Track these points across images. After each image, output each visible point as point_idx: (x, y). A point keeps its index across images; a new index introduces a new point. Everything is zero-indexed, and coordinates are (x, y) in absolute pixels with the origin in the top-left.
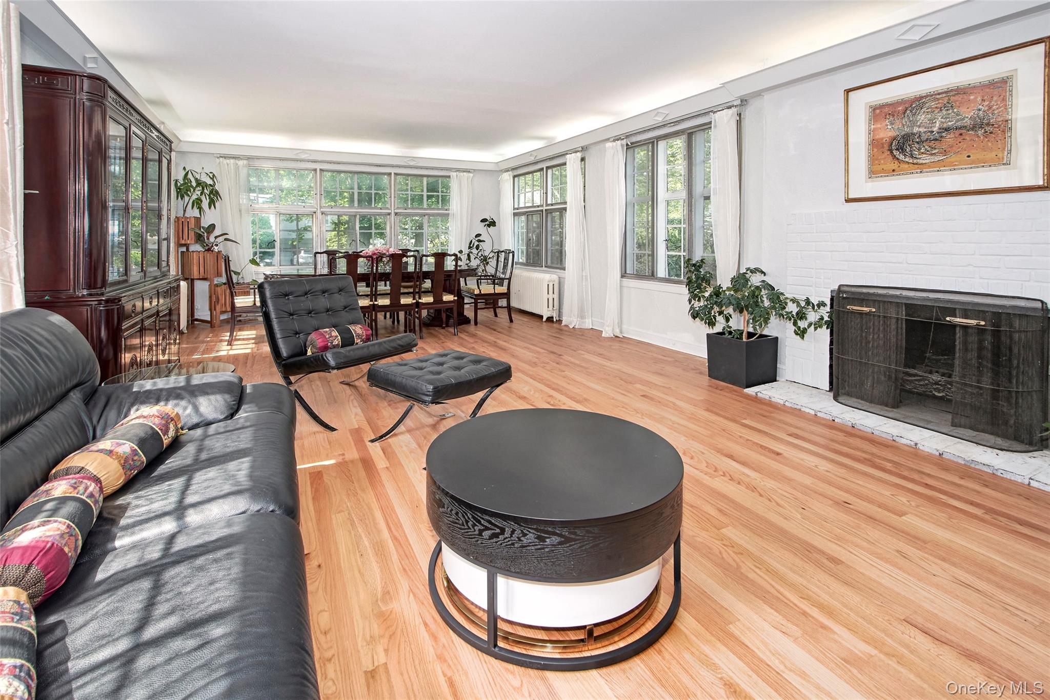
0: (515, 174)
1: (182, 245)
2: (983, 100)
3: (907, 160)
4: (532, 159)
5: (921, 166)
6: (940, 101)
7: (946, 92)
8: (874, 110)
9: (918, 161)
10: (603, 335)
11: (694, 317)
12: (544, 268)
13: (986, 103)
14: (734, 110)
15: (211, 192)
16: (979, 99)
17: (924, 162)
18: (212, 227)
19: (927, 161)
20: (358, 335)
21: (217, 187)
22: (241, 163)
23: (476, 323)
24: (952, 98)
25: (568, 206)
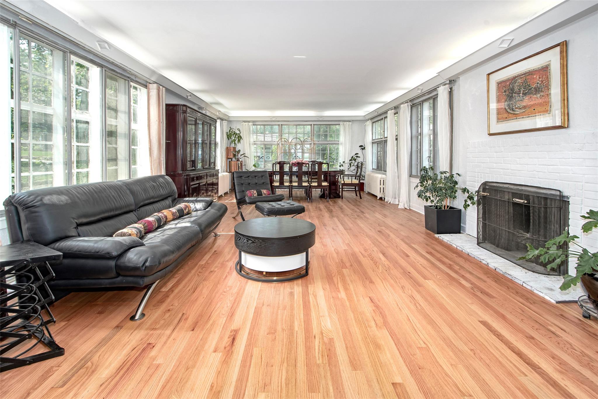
0: (373, 121)
1: (229, 158)
2: (539, 78)
3: (511, 112)
4: (376, 114)
5: (516, 115)
6: (523, 79)
7: (524, 74)
8: (498, 84)
9: (515, 112)
10: (399, 207)
11: (419, 197)
12: (383, 172)
13: (541, 79)
14: (447, 86)
15: (239, 137)
16: (538, 77)
17: (517, 113)
18: (239, 151)
19: (518, 112)
20: (264, 194)
21: (241, 135)
22: (250, 124)
23: (342, 198)
24: (527, 77)
25: (388, 139)
